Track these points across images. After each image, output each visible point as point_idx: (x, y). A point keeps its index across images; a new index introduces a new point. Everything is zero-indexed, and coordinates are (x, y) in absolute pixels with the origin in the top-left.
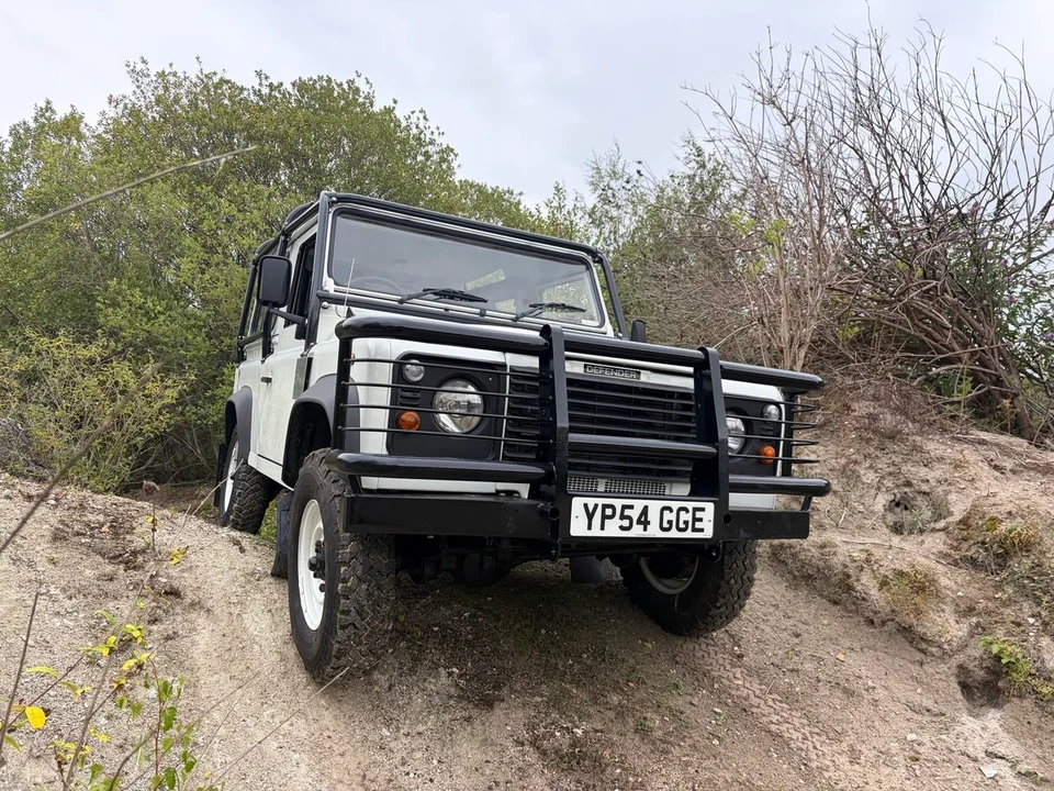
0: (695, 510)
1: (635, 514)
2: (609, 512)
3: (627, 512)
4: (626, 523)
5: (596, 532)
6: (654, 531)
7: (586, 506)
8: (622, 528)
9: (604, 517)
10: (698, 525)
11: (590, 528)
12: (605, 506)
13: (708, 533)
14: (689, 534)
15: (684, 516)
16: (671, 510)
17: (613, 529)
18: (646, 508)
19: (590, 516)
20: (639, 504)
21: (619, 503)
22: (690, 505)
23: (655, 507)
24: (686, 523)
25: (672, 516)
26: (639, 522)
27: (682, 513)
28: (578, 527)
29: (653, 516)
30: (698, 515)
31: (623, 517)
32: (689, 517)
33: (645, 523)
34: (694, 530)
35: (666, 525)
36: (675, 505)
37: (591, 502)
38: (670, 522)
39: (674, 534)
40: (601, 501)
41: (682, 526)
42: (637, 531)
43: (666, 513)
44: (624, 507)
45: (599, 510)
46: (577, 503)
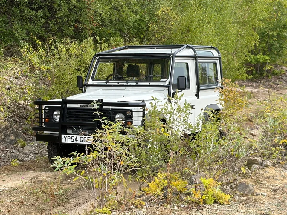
0: (88, 138)
1: (74, 138)
2: (69, 138)
3: (73, 138)
4: (73, 140)
5: (67, 142)
6: (79, 142)
7: (64, 136)
8: (72, 141)
9: (68, 139)
11: (65, 141)
12: (68, 137)
13: (91, 143)
15: (85, 139)
16: (82, 138)
17: (70, 141)
18: (77, 137)
19: (65, 139)
20: (75, 136)
23: (79, 137)
25: (83, 139)
26: (75, 140)
28: (63, 141)
29: (78, 139)
31: (72, 139)
32: (87, 139)
33: (77, 140)
34: (88, 142)
35: (81, 141)
36: (83, 136)
37: (65, 136)
38: (82, 140)
39: (83, 143)
41: (85, 141)
42: (75, 142)
43: (81, 138)
44: (72, 137)
45: (67, 137)
46: (63, 136)
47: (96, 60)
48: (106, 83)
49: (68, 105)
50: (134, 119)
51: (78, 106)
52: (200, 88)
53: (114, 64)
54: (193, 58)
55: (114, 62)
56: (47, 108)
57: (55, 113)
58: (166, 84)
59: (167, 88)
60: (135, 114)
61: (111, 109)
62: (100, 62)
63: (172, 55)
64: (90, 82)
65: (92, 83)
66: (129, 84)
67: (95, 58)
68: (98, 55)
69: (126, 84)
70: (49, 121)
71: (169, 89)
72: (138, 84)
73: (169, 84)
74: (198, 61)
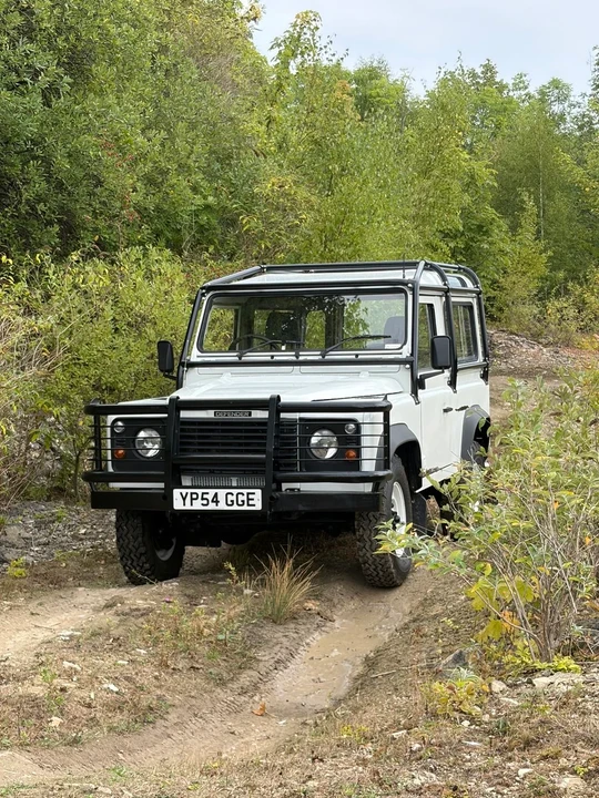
0: (248, 494)
1: (210, 497)
2: (194, 496)
3: (205, 496)
4: (205, 502)
5: (188, 507)
6: (222, 506)
7: (181, 493)
8: (203, 505)
9: (192, 499)
10: (251, 502)
11: (184, 505)
12: (192, 494)
13: (259, 507)
14: (245, 508)
15: (241, 498)
16: (232, 494)
17: (198, 506)
18: (216, 494)
19: (184, 499)
20: (212, 492)
21: (200, 491)
22: (245, 491)
23: (222, 493)
24: (243, 501)
25: (234, 498)
26: (213, 501)
27: (240, 496)
28: (178, 505)
29: (221, 498)
30: (250, 496)
31: (203, 499)
32: (245, 498)
33: (217, 502)
34: (248, 505)
35: (229, 503)
36: (235, 491)
37: (184, 491)
38: (232, 501)
39: (235, 507)
40: (190, 491)
41: (240, 503)
42: (212, 506)
43: (229, 496)
44: (203, 494)
45: (189, 495)
46: (177, 493)
47: (205, 300)
48: (240, 358)
49: (184, 414)
50: (365, 441)
51: (209, 414)
52: (459, 366)
53: (236, 311)
54: (440, 294)
55: (237, 307)
56: (120, 424)
57: (142, 434)
58: (404, 356)
59: (408, 366)
60: (365, 430)
61: (301, 419)
62: (213, 307)
63: (410, 285)
64: (195, 355)
65: (199, 360)
66: (301, 358)
67: (203, 295)
68: (209, 289)
69: (294, 358)
70: (125, 456)
71: (412, 367)
72: (326, 357)
73: (412, 355)
74: (453, 299)
